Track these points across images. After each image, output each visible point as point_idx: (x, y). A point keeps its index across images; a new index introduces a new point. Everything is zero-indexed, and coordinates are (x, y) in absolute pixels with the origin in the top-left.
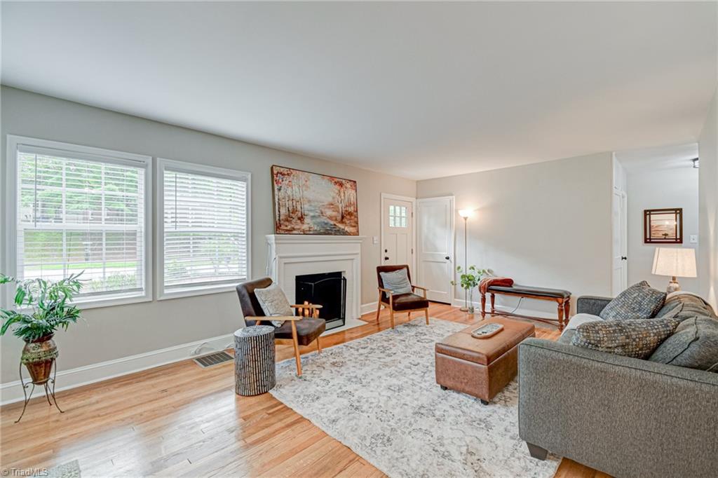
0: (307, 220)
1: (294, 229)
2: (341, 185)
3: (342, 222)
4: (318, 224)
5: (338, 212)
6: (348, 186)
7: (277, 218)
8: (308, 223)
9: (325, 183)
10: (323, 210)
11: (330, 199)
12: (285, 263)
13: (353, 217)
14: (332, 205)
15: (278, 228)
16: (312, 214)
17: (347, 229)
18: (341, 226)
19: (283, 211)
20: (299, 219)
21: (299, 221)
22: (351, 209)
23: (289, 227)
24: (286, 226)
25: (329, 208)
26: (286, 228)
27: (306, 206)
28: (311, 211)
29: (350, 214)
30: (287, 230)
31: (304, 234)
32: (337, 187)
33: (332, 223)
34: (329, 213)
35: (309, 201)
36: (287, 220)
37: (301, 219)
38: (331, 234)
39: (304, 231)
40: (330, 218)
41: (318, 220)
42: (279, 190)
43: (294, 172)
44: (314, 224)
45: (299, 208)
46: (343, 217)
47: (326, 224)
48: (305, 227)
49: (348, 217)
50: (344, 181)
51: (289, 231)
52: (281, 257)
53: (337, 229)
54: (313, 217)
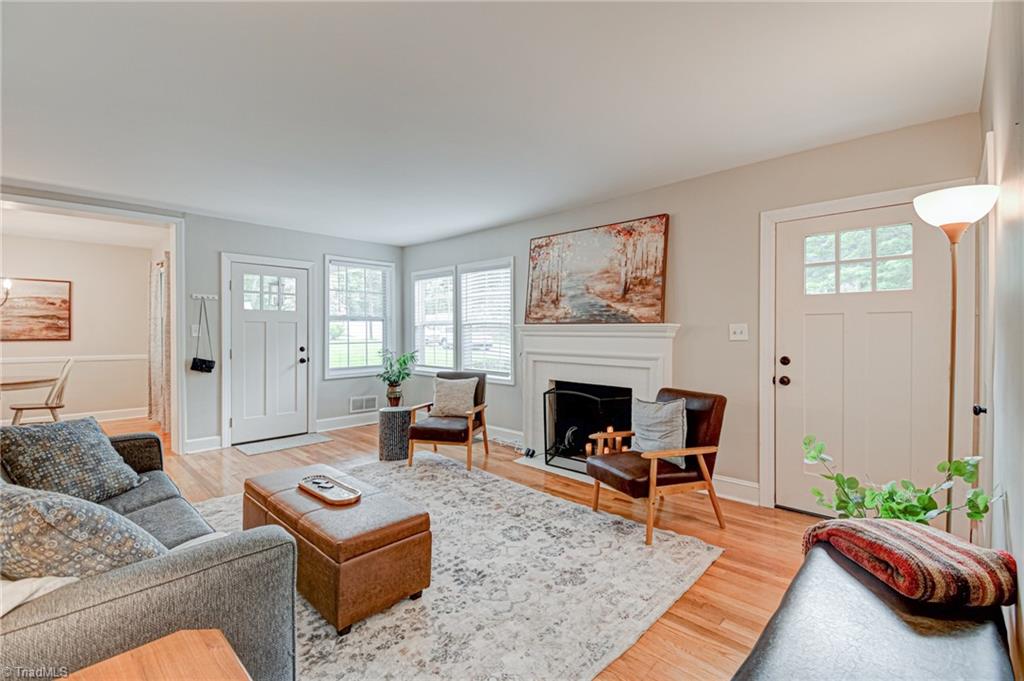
0: (564, 304)
1: (545, 317)
2: (629, 232)
3: (624, 299)
4: (579, 306)
5: (618, 283)
6: (646, 228)
9: (599, 239)
10: (589, 284)
11: (604, 264)
12: (535, 361)
13: (649, 288)
14: (608, 272)
15: (528, 316)
16: (571, 293)
17: (632, 311)
18: (621, 307)
19: (535, 294)
20: (553, 302)
21: (552, 306)
22: (650, 273)
23: (539, 316)
24: (537, 313)
25: (601, 279)
26: (535, 316)
28: (570, 288)
29: (645, 282)
30: (537, 319)
31: (557, 323)
32: (622, 238)
33: (604, 302)
34: (600, 286)
36: (538, 306)
37: (556, 302)
38: (600, 322)
39: (557, 318)
40: (602, 295)
41: (581, 301)
42: (534, 268)
44: (573, 307)
45: (555, 287)
46: (626, 290)
47: (592, 306)
48: (560, 313)
49: (639, 288)
50: (636, 224)
51: (539, 320)
52: (529, 353)
53: (613, 312)
54: (573, 297)
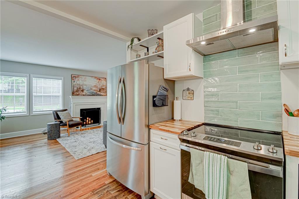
0: (85, 91)
1: (79, 94)
2: (100, 79)
4: (89, 93)
5: (98, 88)
6: (103, 79)
7: (73, 91)
8: (85, 92)
9: (93, 79)
10: (92, 88)
11: (95, 84)
12: (76, 105)
13: (104, 90)
14: (96, 86)
15: (73, 94)
16: (87, 89)
17: (101, 94)
18: (99, 93)
19: (75, 89)
20: (82, 91)
21: (82, 92)
22: (104, 87)
23: (77, 94)
24: (76, 93)
25: (94, 87)
26: (76, 94)
27: (85, 87)
28: (87, 88)
29: (103, 89)
30: (76, 95)
31: (84, 96)
32: (98, 80)
33: (96, 92)
34: (94, 89)
35: (86, 85)
36: (77, 91)
37: (83, 91)
38: (95, 96)
39: (83, 95)
40: (95, 90)
41: (90, 91)
42: (74, 82)
43: (80, 76)
44: (88, 92)
45: (82, 87)
46: (100, 90)
47: (93, 92)
48: (84, 93)
49: (102, 90)
50: (101, 78)
51: (78, 95)
52: (74, 103)
53: (97, 94)
54: (87, 90)
